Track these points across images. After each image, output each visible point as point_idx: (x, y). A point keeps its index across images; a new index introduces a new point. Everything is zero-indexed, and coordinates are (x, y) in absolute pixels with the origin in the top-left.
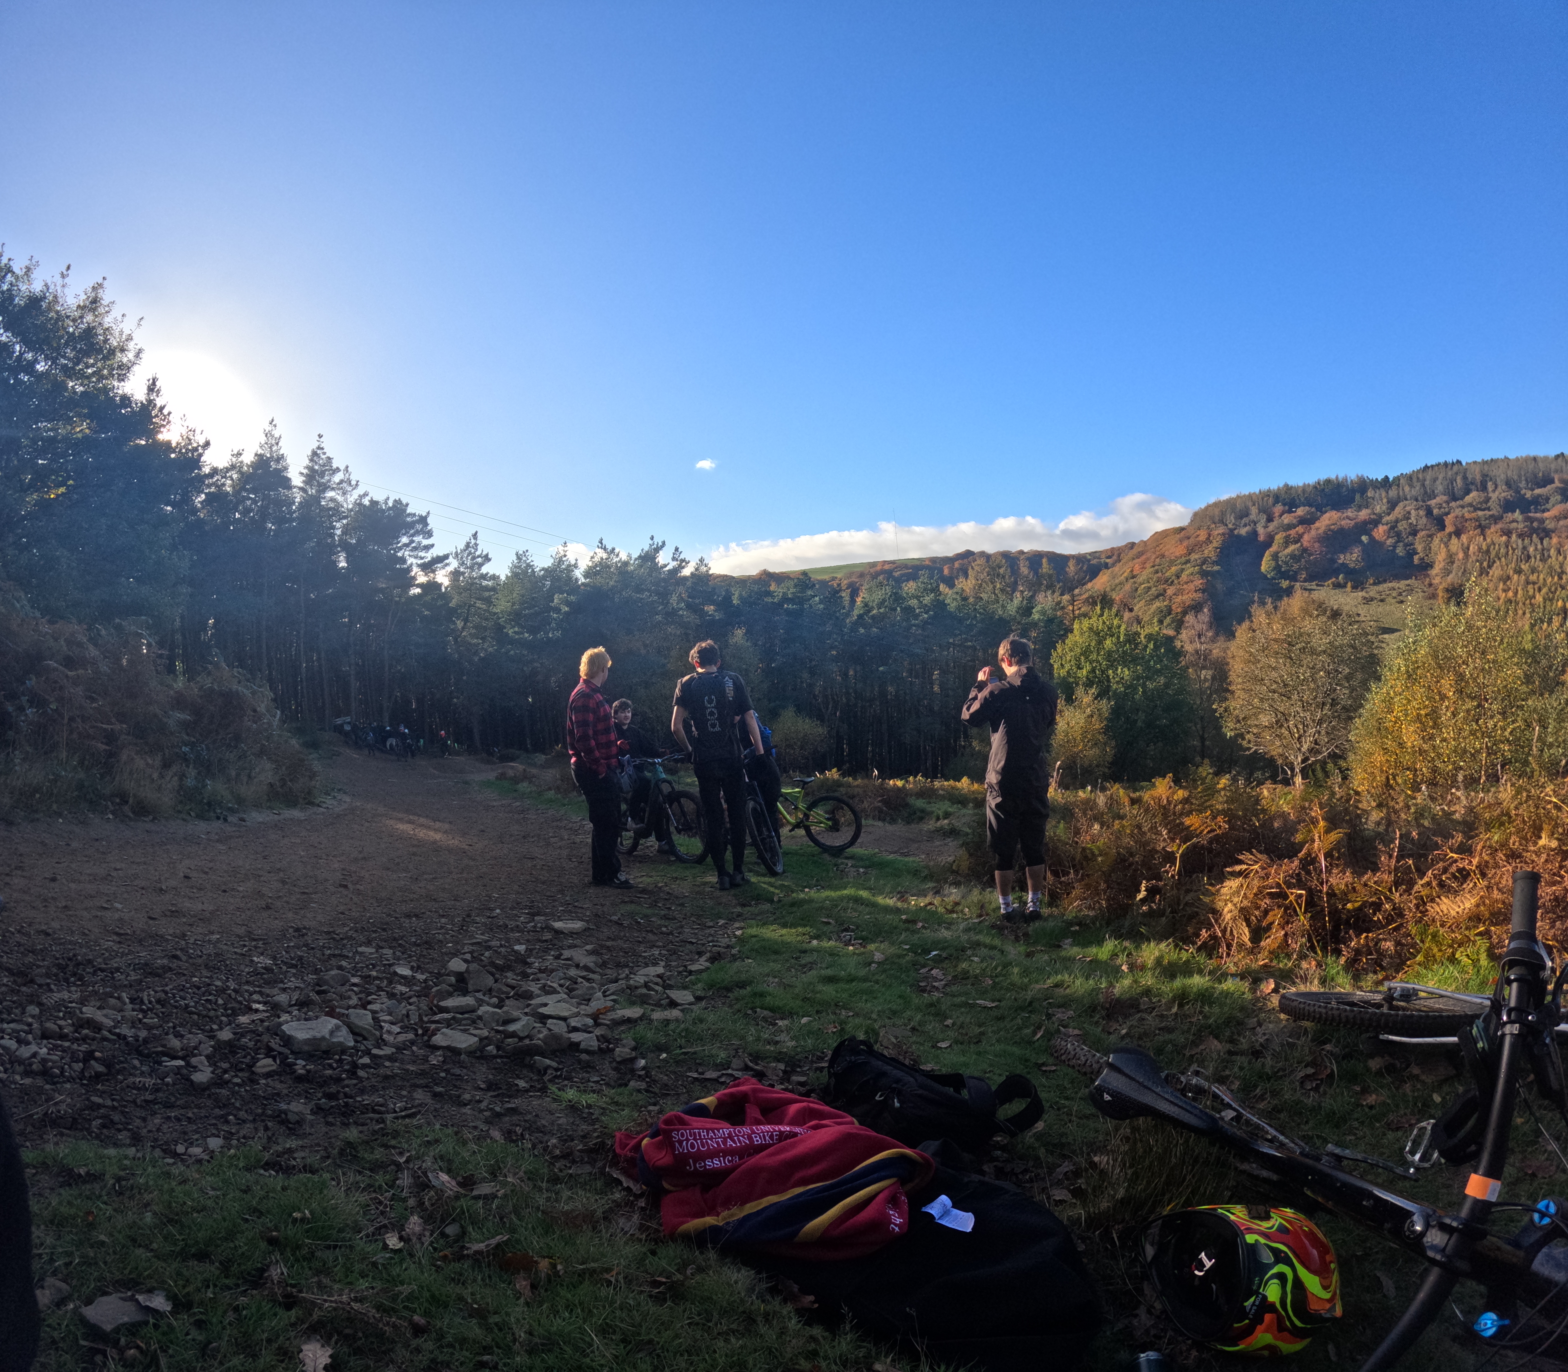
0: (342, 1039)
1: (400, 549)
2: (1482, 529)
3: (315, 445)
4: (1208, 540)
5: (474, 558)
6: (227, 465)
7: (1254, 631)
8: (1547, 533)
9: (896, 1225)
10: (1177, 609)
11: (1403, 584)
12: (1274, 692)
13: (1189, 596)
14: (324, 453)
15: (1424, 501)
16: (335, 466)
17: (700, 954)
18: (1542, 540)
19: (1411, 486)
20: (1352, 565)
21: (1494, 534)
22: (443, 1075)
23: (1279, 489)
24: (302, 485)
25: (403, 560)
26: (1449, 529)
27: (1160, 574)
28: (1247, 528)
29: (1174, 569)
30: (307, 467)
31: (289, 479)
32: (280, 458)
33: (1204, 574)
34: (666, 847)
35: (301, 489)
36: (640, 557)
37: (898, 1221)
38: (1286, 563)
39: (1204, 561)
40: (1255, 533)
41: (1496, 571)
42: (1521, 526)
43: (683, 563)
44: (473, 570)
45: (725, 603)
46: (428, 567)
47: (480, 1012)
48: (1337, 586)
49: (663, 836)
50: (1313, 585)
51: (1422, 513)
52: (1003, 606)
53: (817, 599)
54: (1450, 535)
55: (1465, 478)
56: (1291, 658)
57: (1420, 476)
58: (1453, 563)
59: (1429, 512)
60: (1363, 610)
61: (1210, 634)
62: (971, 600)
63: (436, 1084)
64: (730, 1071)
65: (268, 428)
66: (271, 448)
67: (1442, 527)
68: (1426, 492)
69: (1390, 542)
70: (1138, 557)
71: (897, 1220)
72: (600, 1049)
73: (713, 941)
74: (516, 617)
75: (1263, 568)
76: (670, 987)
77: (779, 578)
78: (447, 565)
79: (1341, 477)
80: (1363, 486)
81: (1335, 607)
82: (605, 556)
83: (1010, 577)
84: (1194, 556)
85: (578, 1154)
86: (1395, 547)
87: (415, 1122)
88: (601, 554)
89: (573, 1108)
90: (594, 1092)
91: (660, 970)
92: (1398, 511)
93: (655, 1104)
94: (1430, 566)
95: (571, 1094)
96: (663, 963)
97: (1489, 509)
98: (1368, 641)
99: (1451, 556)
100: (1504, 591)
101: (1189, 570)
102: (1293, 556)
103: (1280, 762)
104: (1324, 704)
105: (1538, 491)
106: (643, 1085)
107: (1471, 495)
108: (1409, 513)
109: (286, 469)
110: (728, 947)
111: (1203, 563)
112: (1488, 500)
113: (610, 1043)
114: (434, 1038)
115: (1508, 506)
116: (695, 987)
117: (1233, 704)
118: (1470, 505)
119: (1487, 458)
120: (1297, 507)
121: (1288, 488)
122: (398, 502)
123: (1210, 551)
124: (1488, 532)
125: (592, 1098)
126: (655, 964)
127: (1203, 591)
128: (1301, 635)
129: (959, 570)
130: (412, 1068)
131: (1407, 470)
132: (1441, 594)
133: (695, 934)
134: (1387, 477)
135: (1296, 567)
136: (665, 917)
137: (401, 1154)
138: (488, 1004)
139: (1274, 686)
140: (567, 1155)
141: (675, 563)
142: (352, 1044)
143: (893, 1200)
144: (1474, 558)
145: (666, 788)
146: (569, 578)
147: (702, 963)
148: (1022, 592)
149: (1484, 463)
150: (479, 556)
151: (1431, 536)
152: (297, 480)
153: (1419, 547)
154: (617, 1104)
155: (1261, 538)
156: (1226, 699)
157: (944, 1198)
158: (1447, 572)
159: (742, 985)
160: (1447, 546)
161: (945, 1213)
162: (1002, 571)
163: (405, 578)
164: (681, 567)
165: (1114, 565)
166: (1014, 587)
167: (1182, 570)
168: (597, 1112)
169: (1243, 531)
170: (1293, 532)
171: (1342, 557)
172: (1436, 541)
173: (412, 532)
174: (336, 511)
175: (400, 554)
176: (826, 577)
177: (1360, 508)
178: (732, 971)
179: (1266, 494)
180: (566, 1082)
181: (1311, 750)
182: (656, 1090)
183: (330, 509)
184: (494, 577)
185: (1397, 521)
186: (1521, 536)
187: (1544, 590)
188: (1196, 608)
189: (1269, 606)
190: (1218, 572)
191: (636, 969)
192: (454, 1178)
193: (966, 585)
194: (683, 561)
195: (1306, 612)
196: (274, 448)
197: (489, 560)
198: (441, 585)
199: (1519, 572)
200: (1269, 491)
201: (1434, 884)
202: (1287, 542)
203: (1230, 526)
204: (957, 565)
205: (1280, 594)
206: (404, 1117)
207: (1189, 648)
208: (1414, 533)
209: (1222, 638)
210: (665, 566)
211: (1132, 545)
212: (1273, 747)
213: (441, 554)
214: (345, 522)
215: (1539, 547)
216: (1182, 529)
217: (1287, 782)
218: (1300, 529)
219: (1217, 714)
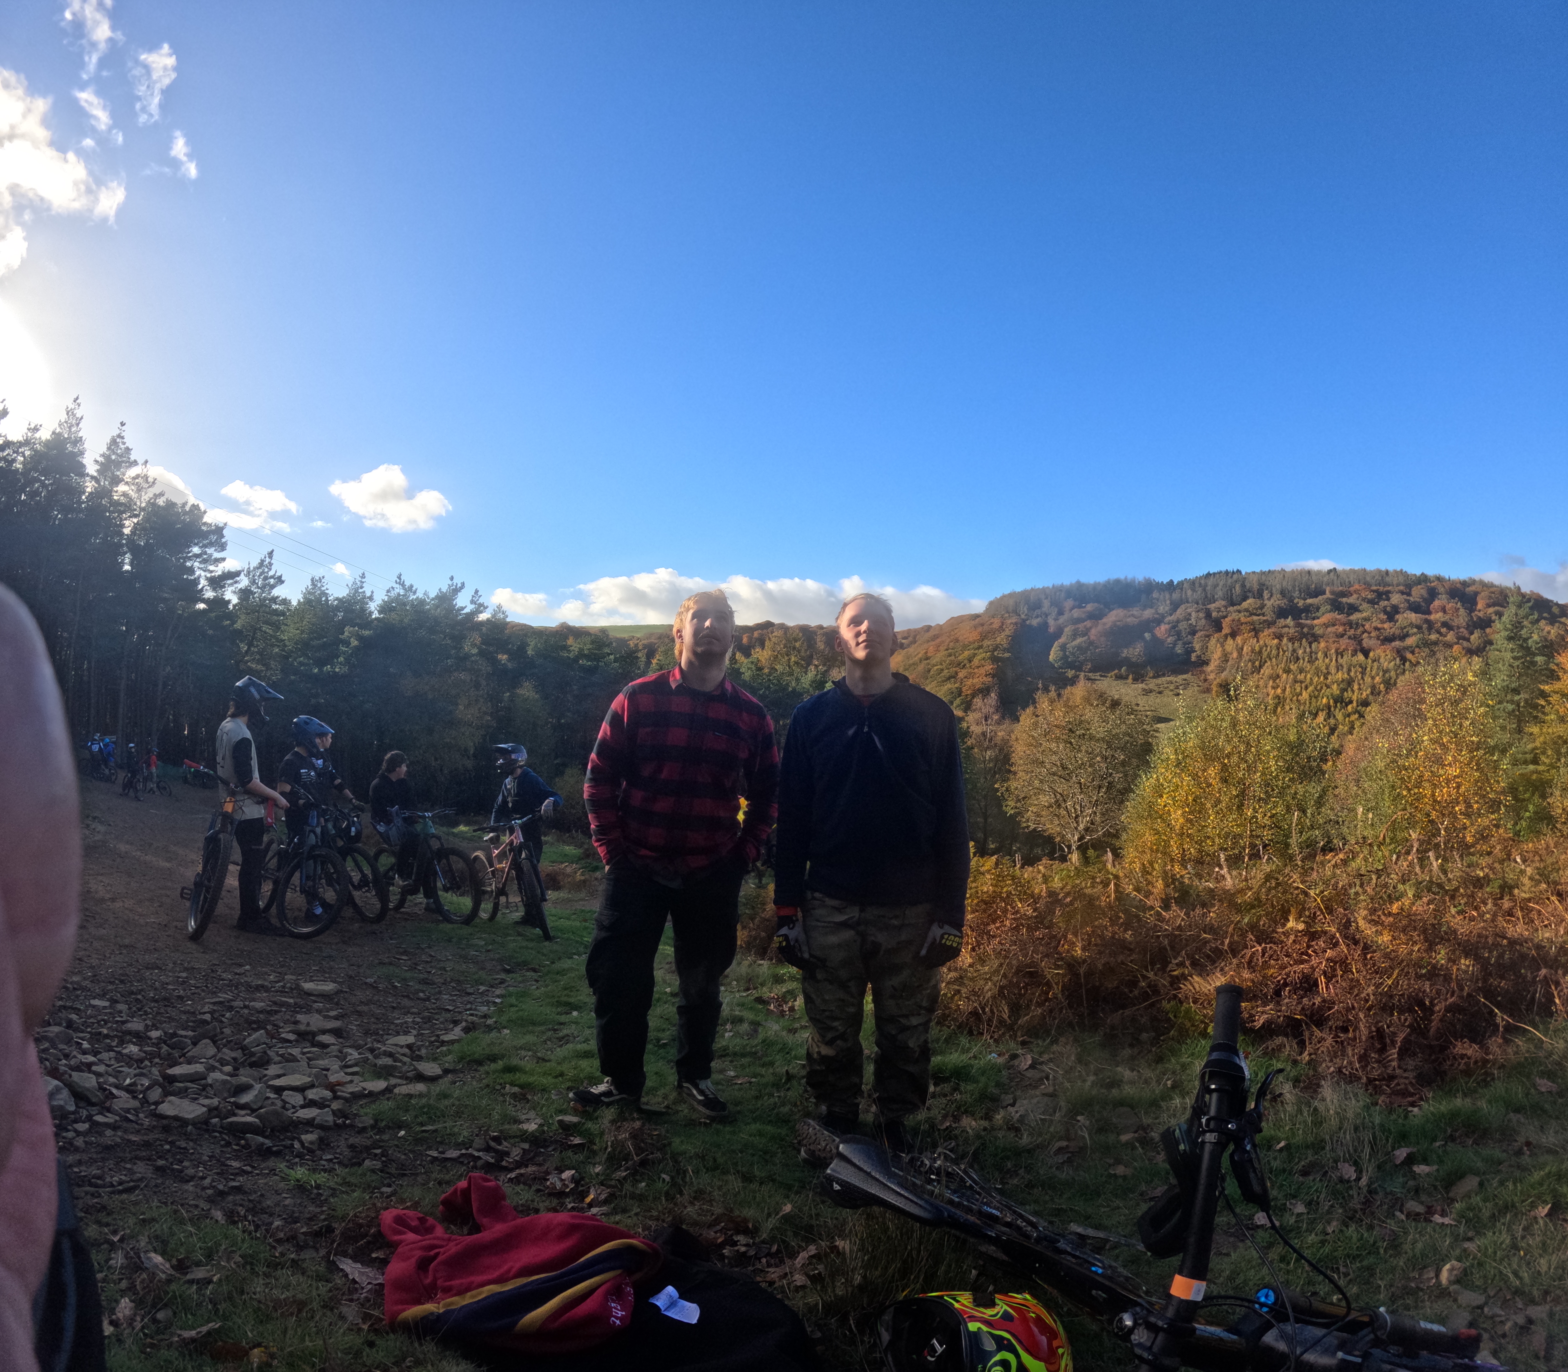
0: (62, 1103)
1: (190, 559)
2: (1256, 632)
3: (116, 432)
4: (1001, 629)
5: (266, 578)
6: (21, 439)
7: (1037, 716)
8: (1315, 638)
9: (617, 1318)
10: (966, 691)
11: (1180, 678)
12: (1054, 774)
13: (979, 680)
14: (124, 443)
15: (1204, 605)
16: (132, 458)
17: (456, 1023)
18: (1310, 644)
19: (1194, 590)
20: (1134, 660)
21: (1267, 638)
22: (167, 1147)
23: (1071, 585)
24: (95, 474)
25: (191, 571)
26: (1226, 630)
27: (953, 658)
28: (1039, 620)
29: (966, 653)
30: (103, 455)
31: (84, 466)
32: (79, 441)
33: (994, 659)
34: (433, 906)
35: (93, 477)
36: (437, 597)
37: (620, 1314)
38: (1073, 654)
39: (996, 648)
40: (1046, 625)
41: (1266, 670)
42: (1292, 631)
43: (481, 608)
44: (263, 592)
45: (519, 653)
46: (217, 582)
47: (209, 1081)
48: (1119, 677)
49: (430, 893)
50: (1097, 676)
51: (1202, 615)
52: (798, 680)
53: (612, 657)
54: (1226, 636)
55: (1243, 586)
56: (1071, 743)
57: (1203, 582)
58: (1227, 661)
59: (1208, 615)
60: (1142, 700)
61: (996, 717)
62: (766, 671)
63: (160, 1157)
64: (470, 1151)
65: (71, 406)
66: (70, 428)
67: (1219, 628)
68: (1206, 597)
69: (1170, 640)
70: (933, 640)
71: (618, 1312)
72: (336, 1124)
73: (470, 1009)
74: (304, 646)
75: (1052, 657)
76: (419, 1058)
77: (578, 633)
78: (236, 582)
79: (1130, 577)
80: (1150, 587)
81: (1116, 697)
82: (402, 592)
83: (806, 651)
84: (986, 643)
85: (302, 1237)
86: (1175, 644)
87: (133, 1198)
88: (399, 590)
89: (301, 1188)
90: (325, 1171)
91: (410, 1039)
92: (1180, 613)
93: (389, 1186)
94: (1206, 663)
95: (300, 1173)
96: (414, 1032)
97: (1263, 615)
98: (1144, 730)
99: (1226, 655)
100: (1273, 688)
101: (981, 655)
102: (1079, 648)
103: (1058, 839)
104: (1100, 787)
105: (1309, 601)
106: (378, 1164)
107: (1248, 601)
108: (1190, 614)
109: (82, 453)
110: (485, 1016)
111: (995, 650)
112: (1262, 607)
113: (347, 1118)
114: (161, 1107)
115: (1282, 613)
116: (445, 1059)
117: (1013, 784)
118: (1246, 610)
119: (1266, 569)
120: (1087, 603)
121: (1079, 585)
122: (195, 507)
123: (1002, 639)
124: (1261, 635)
125: (321, 1178)
126: (406, 1033)
127: (993, 676)
128: (1081, 722)
129: (757, 639)
130: (134, 1138)
131: (1191, 575)
132: (1215, 689)
133: (454, 1001)
134: (1172, 581)
135: (1082, 658)
136: (425, 982)
137: (115, 1232)
138: (221, 1071)
139: (1054, 769)
140: (291, 1238)
141: (473, 606)
142: (72, 1108)
143: (617, 1292)
144: (1247, 658)
145: (435, 845)
146: (363, 610)
147: (457, 1033)
148: (816, 666)
149: (1263, 573)
150: (272, 577)
151: (1208, 636)
152: (92, 469)
153: (1197, 646)
154: (349, 1184)
155: (1051, 630)
156: (1008, 779)
157: (670, 1289)
158: (1221, 669)
159: (493, 1058)
160: (1222, 646)
161: (672, 1304)
162: (797, 645)
163: (192, 592)
164: (478, 611)
165: (909, 646)
166: (809, 661)
167: (975, 655)
168: (326, 1193)
169: (1035, 622)
170: (1081, 626)
171: (1125, 651)
172: (1213, 641)
173: (205, 542)
174: (127, 507)
175: (189, 564)
176: (625, 636)
177: (1145, 607)
178: (484, 1042)
179: (1058, 589)
180: (297, 1160)
181: (1087, 829)
182: (393, 1171)
183: (121, 504)
184: (285, 602)
185: (1178, 621)
186: (1291, 640)
187: (1311, 689)
188: (984, 691)
189: (1053, 694)
190: (1008, 658)
191: (386, 1037)
192: (169, 1260)
193: (762, 655)
194: (481, 605)
195: (1087, 700)
196: (73, 429)
197: (283, 582)
198: (229, 602)
199: (1288, 671)
200: (1062, 585)
201: (1187, 963)
202: (1075, 635)
203: (1023, 616)
204: (756, 634)
205: (1064, 682)
206: (120, 1192)
207: (976, 729)
208: (1193, 633)
209: (1007, 721)
210: (463, 608)
211: (928, 628)
212: (1051, 827)
213: (233, 570)
214: (135, 520)
215: (1308, 650)
216: (977, 616)
217: (1063, 859)
218: (1088, 623)
219: (999, 794)
